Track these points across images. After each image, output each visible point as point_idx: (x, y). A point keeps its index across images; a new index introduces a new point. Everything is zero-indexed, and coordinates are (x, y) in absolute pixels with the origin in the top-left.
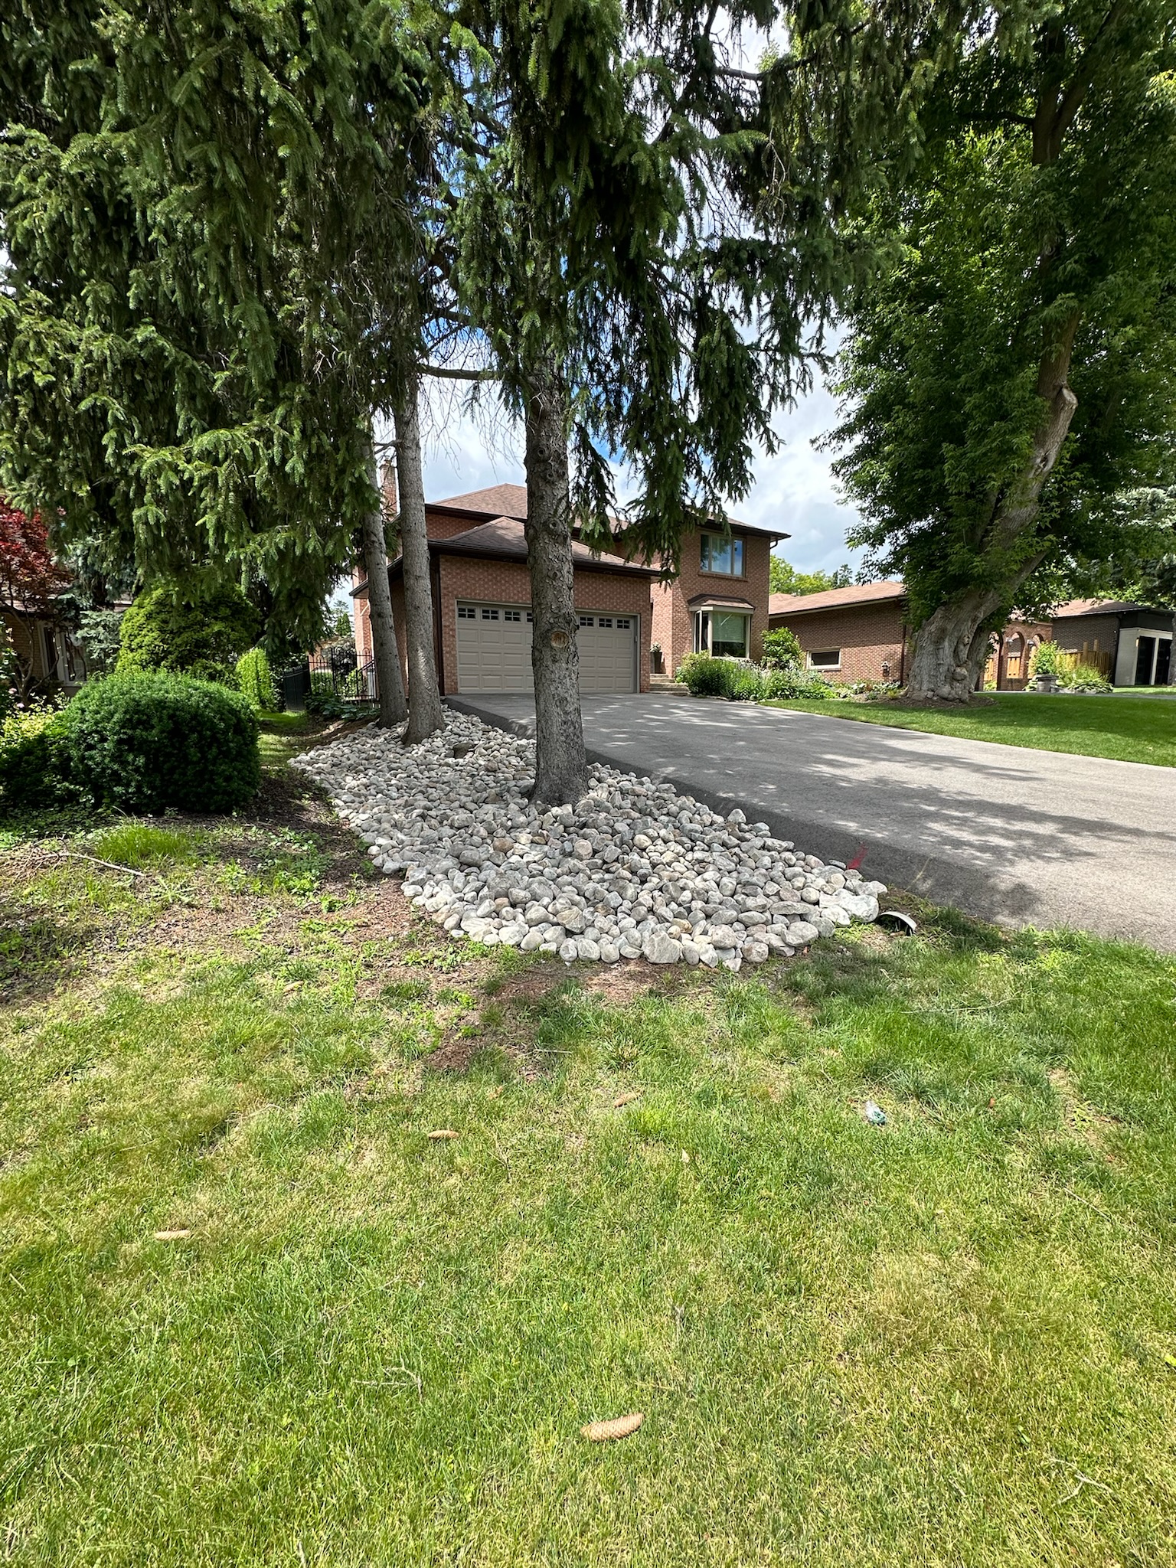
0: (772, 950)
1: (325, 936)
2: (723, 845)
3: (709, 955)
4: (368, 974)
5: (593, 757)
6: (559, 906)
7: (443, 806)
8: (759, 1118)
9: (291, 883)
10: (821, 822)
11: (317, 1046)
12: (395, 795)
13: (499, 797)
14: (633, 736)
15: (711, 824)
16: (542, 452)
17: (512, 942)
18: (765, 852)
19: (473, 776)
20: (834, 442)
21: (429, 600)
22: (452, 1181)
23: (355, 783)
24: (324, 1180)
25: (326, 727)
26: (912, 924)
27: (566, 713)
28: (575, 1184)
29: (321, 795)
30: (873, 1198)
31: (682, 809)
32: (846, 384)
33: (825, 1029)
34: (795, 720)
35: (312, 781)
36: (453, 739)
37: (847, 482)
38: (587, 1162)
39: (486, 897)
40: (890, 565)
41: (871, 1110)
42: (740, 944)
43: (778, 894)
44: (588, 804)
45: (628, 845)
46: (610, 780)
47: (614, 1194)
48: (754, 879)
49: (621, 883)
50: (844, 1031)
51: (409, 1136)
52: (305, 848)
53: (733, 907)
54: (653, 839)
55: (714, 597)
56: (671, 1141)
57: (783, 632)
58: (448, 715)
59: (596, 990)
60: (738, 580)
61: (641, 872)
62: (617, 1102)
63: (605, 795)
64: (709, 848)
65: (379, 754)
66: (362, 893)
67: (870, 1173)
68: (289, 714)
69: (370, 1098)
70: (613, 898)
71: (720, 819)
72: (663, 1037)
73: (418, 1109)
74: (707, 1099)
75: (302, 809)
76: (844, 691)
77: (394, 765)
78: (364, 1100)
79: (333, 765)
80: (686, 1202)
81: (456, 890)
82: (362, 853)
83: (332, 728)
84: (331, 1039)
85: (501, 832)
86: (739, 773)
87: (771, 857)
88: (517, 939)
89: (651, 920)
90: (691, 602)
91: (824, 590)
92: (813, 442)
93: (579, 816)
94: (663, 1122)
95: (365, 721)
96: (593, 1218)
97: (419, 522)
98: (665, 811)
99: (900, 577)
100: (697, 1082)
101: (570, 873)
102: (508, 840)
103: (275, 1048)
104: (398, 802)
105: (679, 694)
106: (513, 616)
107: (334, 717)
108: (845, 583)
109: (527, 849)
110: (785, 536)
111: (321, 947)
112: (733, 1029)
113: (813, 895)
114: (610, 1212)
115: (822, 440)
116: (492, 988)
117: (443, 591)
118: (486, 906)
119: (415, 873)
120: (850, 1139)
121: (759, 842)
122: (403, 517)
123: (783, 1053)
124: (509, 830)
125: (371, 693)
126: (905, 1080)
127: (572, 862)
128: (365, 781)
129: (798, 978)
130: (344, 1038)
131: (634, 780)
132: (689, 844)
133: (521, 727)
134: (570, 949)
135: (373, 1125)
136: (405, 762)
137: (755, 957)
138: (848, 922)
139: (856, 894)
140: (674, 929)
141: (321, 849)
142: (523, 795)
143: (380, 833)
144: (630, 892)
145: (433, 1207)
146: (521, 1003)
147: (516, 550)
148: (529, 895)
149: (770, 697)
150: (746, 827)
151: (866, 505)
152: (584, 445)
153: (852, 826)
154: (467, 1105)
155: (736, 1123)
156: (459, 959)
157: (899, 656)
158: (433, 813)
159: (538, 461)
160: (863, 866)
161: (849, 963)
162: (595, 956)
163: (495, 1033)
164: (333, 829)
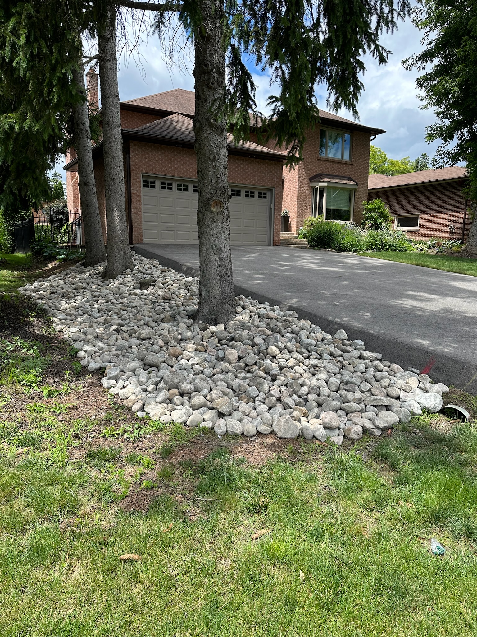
0: (365, 430)
1: (46, 415)
2: (331, 354)
3: (321, 432)
4: (77, 443)
5: (240, 291)
6: (214, 396)
7: (132, 324)
8: (355, 549)
9: (21, 377)
10: (402, 340)
11: (40, 493)
12: (97, 315)
13: (173, 318)
14: (268, 276)
15: (322, 340)
16: (206, 66)
17: (180, 421)
18: (360, 361)
19: (154, 302)
20: (419, 63)
21: (122, 174)
22: (136, 590)
23: (67, 306)
24: (45, 587)
25: (46, 265)
26: (467, 414)
27: (221, 259)
28: (224, 593)
29: (42, 314)
30: (434, 606)
31: (302, 329)
32: (428, 21)
33: (402, 487)
34: (384, 267)
35: (36, 304)
36: (140, 276)
37: (428, 92)
38: (232, 578)
39: (162, 389)
40: (457, 154)
41: (435, 545)
42: (342, 426)
43: (370, 390)
44: (235, 324)
45: (263, 354)
46: (251, 308)
47: (251, 600)
48: (353, 380)
49: (258, 380)
50: (416, 489)
51: (105, 558)
52: (31, 352)
53: (337, 399)
54: (281, 350)
55: (328, 176)
56: (292, 564)
57: (377, 203)
58: (136, 258)
59: (239, 456)
60: (346, 163)
61: (273, 372)
62: (254, 536)
63: (247, 318)
64: (321, 356)
65: (85, 285)
66: (73, 386)
67: (433, 589)
68: (19, 255)
69: (77, 530)
70: (253, 391)
71: (329, 337)
72: (287, 491)
73: (112, 539)
74: (318, 535)
75: (29, 324)
76: (421, 246)
77: (96, 294)
78: (73, 532)
79: (51, 293)
80: (302, 607)
81: (140, 383)
82: (72, 356)
83: (50, 266)
84: (50, 488)
85: (174, 343)
86: (343, 304)
87: (366, 364)
88: (184, 418)
89: (279, 406)
90: (311, 179)
91: (409, 172)
92: (404, 62)
93: (229, 333)
94: (286, 551)
95: (75, 261)
96: (236, 617)
97: (116, 115)
98: (290, 330)
99: (464, 163)
100: (311, 523)
101: (222, 372)
102: (179, 348)
103: (10, 495)
104: (99, 320)
105: (302, 247)
106: (182, 188)
107: (52, 258)
108: (424, 166)
109: (192, 355)
110: (382, 132)
111: (43, 423)
112: (337, 486)
113: (395, 391)
114: (249, 613)
115: (410, 61)
116: (166, 454)
117: (132, 168)
118: (162, 396)
119: (112, 371)
120: (419, 565)
121: (356, 353)
122: (104, 112)
123: (373, 504)
124: (179, 341)
125: (79, 241)
126: (459, 525)
127: (224, 365)
128: (75, 304)
129: (384, 451)
130: (59, 488)
131: (268, 308)
132: (306, 354)
133: (188, 268)
134: (222, 426)
135: (80, 550)
136: (104, 291)
137: (353, 436)
138: (420, 412)
139: (427, 392)
140: (295, 413)
141: (42, 353)
142: (189, 317)
143: (86, 342)
144: (266, 386)
145: (123, 607)
146: (186, 465)
147: (185, 138)
148: (193, 388)
149: (367, 250)
150: (347, 343)
151: (441, 110)
152: (236, 62)
153: (426, 343)
154: (147, 536)
155: (338, 552)
156: (142, 432)
157: (462, 221)
158: (125, 328)
159: (204, 72)
160: (432, 372)
161: (420, 441)
162: (239, 431)
163: (167, 486)
164: (52, 339)
